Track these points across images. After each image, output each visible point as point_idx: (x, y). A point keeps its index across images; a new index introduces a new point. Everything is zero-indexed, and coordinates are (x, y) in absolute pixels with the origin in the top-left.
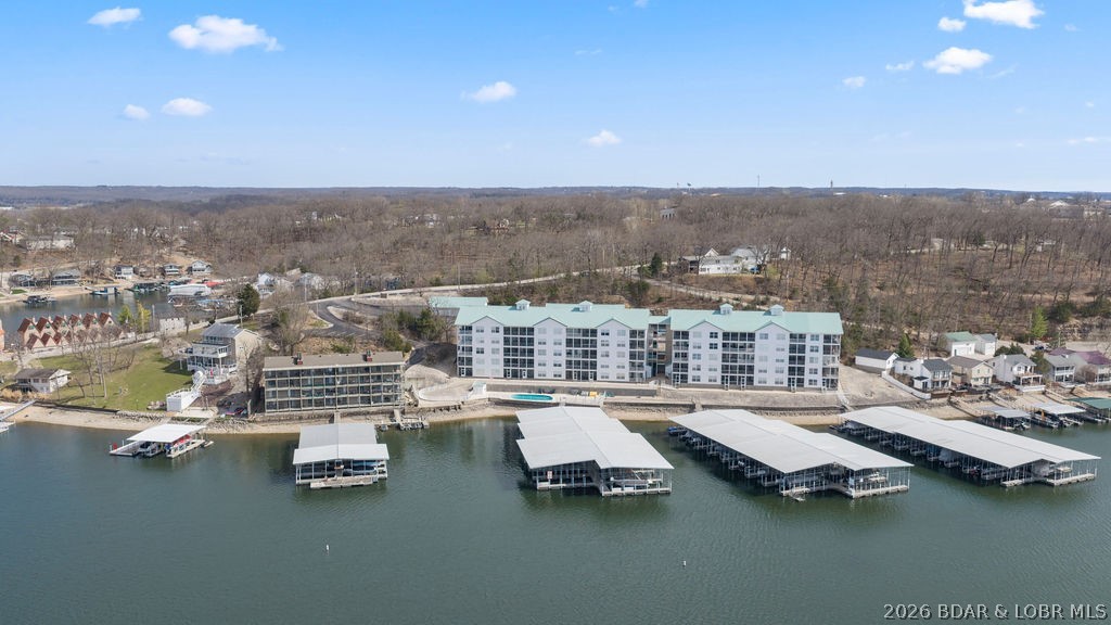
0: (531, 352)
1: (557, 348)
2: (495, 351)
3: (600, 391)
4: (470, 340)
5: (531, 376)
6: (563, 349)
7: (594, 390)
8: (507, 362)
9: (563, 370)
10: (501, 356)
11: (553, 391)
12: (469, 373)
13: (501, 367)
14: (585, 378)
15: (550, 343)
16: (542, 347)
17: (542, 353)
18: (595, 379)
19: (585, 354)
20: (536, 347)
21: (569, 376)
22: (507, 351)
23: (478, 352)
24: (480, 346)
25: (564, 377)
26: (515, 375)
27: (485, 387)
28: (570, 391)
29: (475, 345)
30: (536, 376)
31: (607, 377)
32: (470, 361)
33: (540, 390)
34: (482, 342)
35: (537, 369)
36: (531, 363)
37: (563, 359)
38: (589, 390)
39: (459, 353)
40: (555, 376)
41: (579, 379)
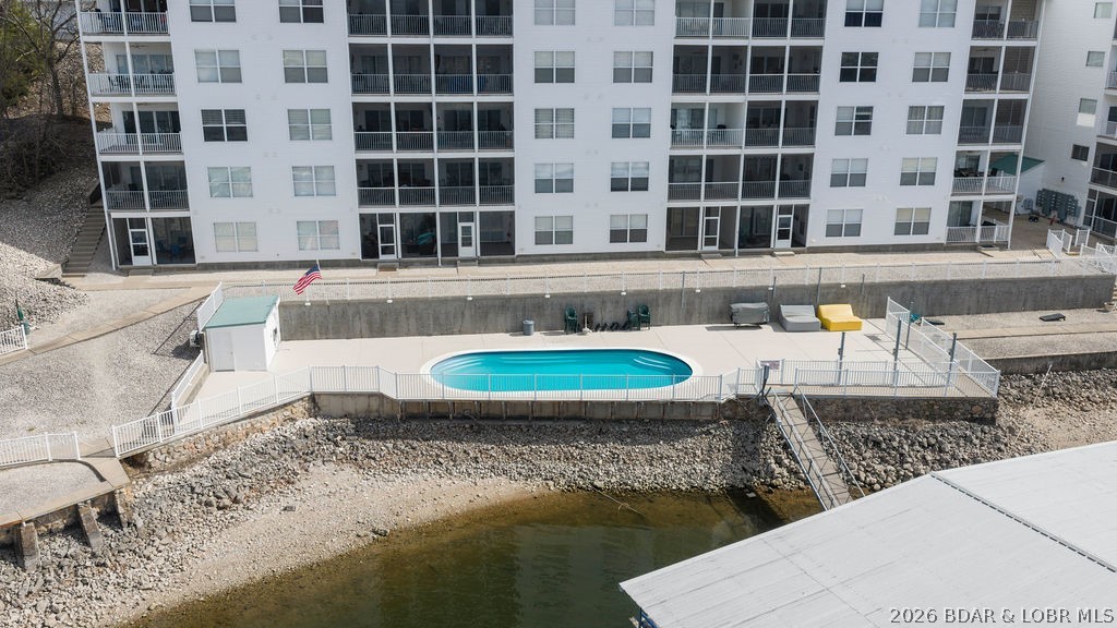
0: (498, 124)
1: (633, 96)
2: (302, 125)
3: (869, 299)
4: (160, 67)
5: (499, 244)
6: (658, 97)
7: (838, 294)
8: (373, 180)
9: (652, 208)
10: (341, 152)
11: (638, 314)
12: (177, 249)
13: (345, 208)
14: (754, 237)
15: (594, 70)
16: (554, 95)
17: (556, 123)
18: (798, 242)
19: (762, 121)
20: (526, 97)
21: (681, 235)
22: (370, 123)
23: (212, 135)
24: (223, 97)
25: (657, 239)
26: (422, 244)
27: (273, 322)
28: (726, 310)
29: (192, 97)
30: (524, 242)
31: (855, 230)
32: (171, 184)
33: (574, 316)
34: (232, 75)
35: (529, 210)
36: (499, 179)
37: (654, 154)
38: (816, 295)
39: (108, 147)
40: (617, 236)
41: (726, 243)
